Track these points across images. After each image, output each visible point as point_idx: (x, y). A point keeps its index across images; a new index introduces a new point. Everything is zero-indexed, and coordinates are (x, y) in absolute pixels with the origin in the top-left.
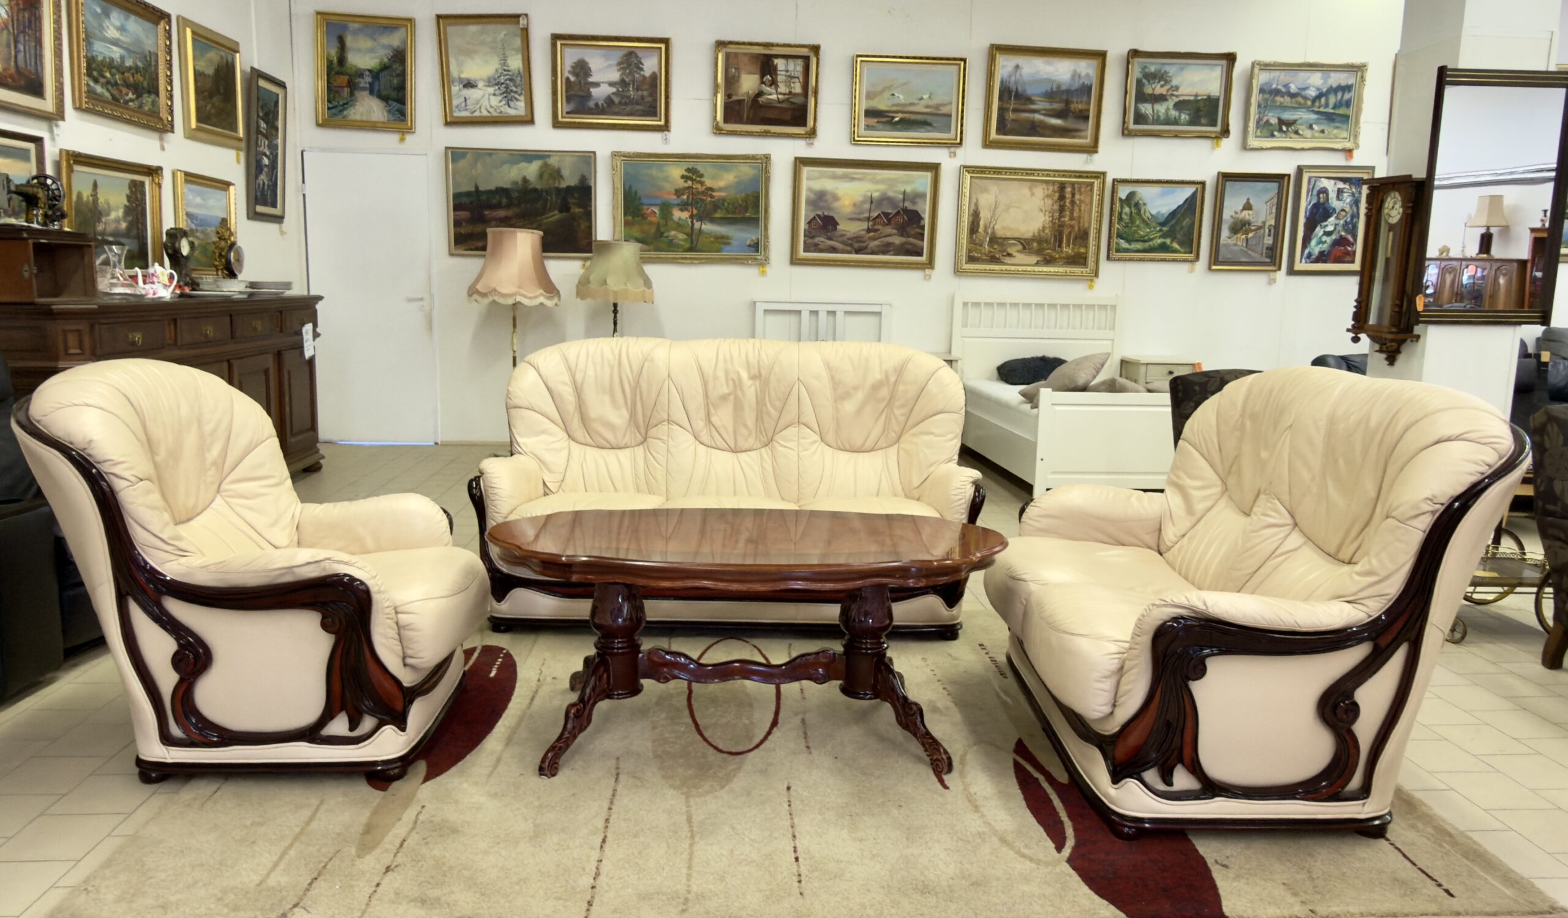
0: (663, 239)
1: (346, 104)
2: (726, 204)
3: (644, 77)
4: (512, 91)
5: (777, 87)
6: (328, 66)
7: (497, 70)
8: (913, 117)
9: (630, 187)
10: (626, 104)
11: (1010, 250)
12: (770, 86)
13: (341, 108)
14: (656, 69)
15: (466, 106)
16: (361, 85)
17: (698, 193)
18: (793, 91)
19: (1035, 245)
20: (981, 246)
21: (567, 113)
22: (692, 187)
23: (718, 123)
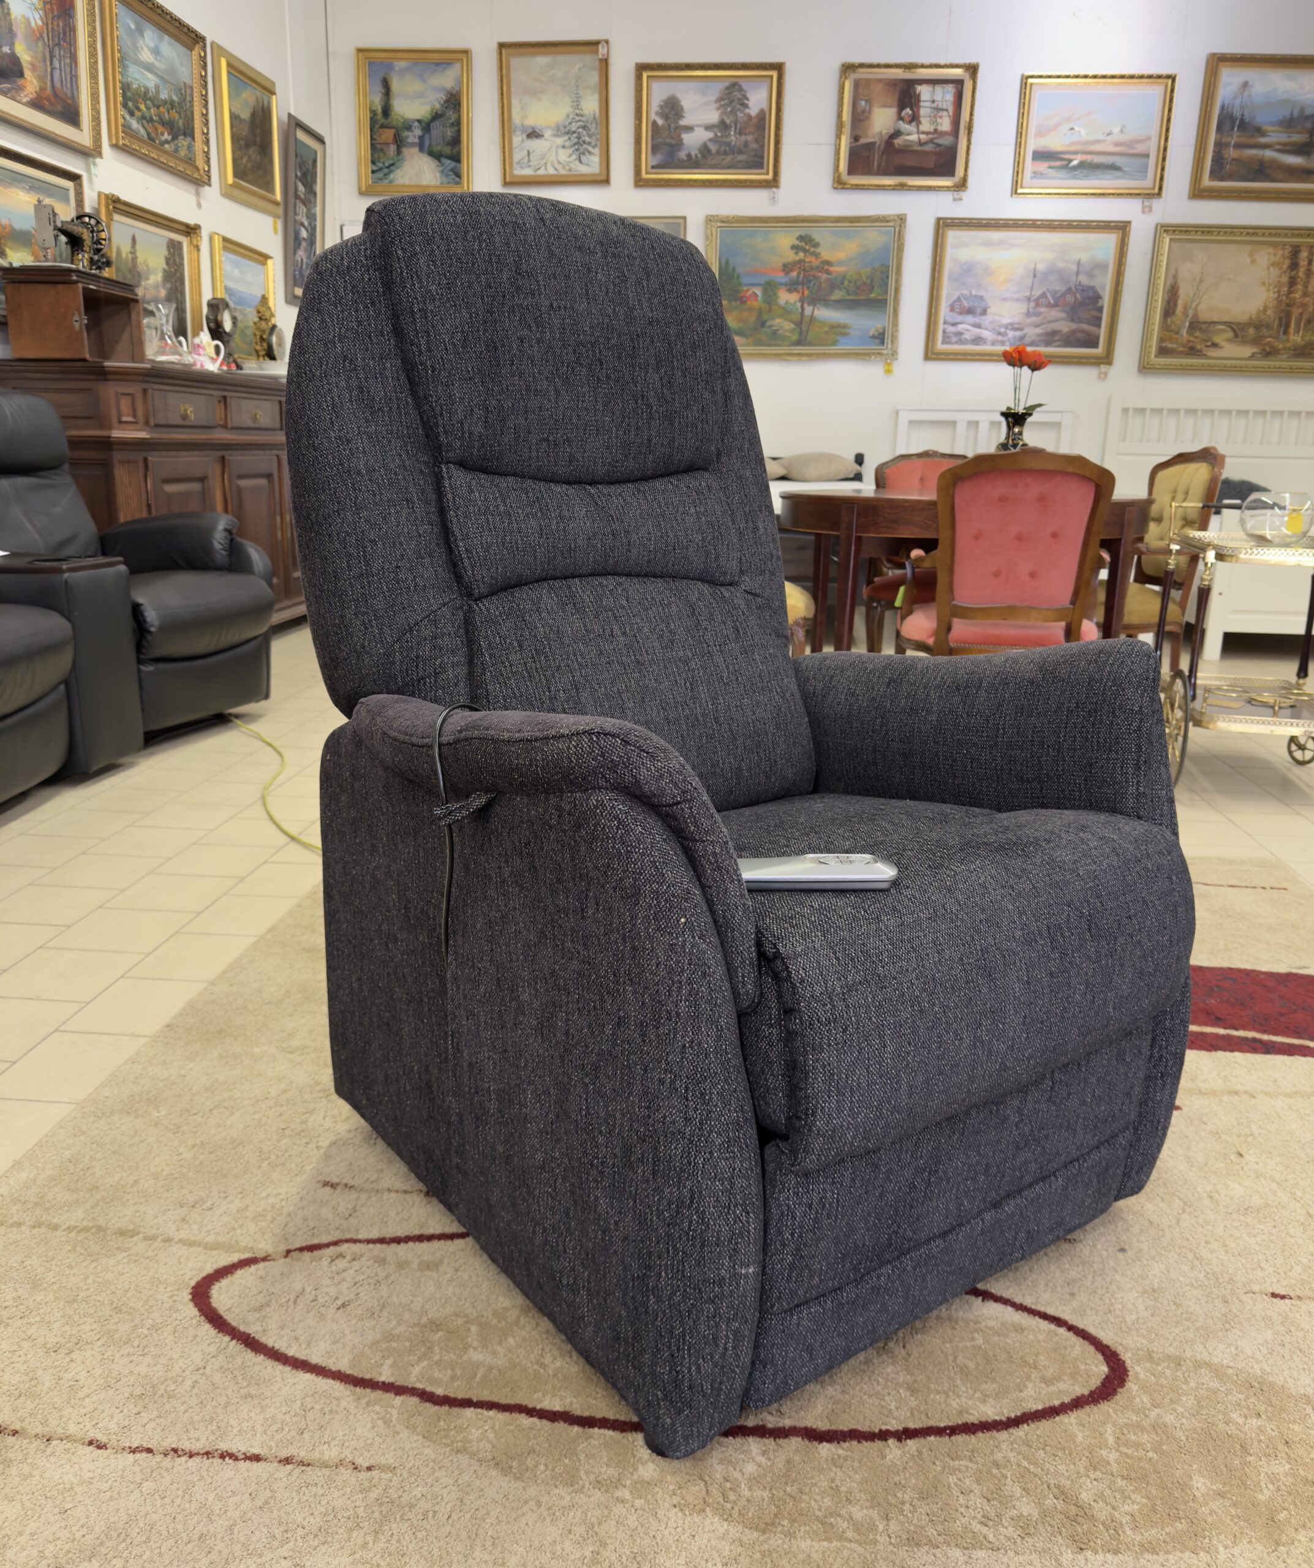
0: (765, 329)
1: (392, 165)
2: (846, 282)
3: (750, 117)
4: (584, 142)
5: (919, 123)
6: (371, 119)
7: (568, 116)
8: (1097, 159)
9: (727, 262)
10: (726, 153)
11: (1217, 339)
12: (910, 122)
13: (386, 171)
14: (765, 106)
15: (529, 161)
16: (410, 140)
17: (812, 269)
18: (939, 128)
19: (1251, 331)
20: (1177, 333)
21: (653, 167)
22: (804, 261)
23: (839, 177)
